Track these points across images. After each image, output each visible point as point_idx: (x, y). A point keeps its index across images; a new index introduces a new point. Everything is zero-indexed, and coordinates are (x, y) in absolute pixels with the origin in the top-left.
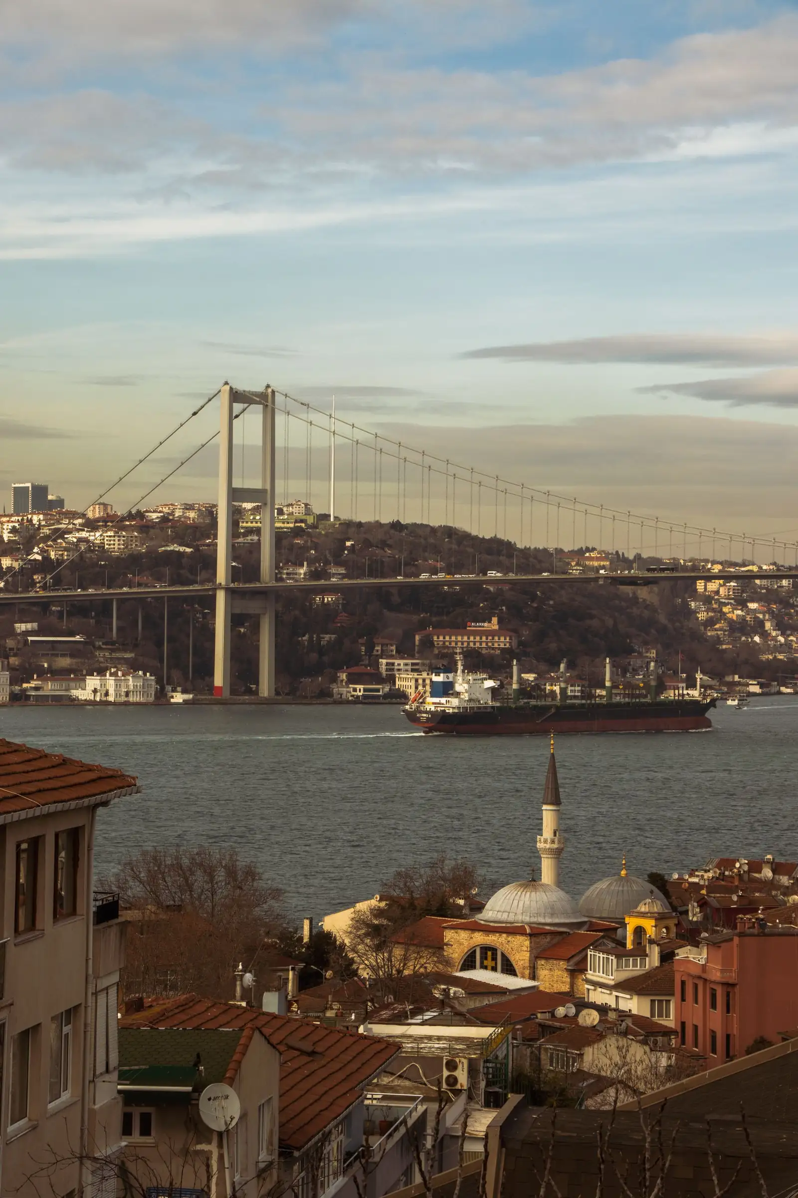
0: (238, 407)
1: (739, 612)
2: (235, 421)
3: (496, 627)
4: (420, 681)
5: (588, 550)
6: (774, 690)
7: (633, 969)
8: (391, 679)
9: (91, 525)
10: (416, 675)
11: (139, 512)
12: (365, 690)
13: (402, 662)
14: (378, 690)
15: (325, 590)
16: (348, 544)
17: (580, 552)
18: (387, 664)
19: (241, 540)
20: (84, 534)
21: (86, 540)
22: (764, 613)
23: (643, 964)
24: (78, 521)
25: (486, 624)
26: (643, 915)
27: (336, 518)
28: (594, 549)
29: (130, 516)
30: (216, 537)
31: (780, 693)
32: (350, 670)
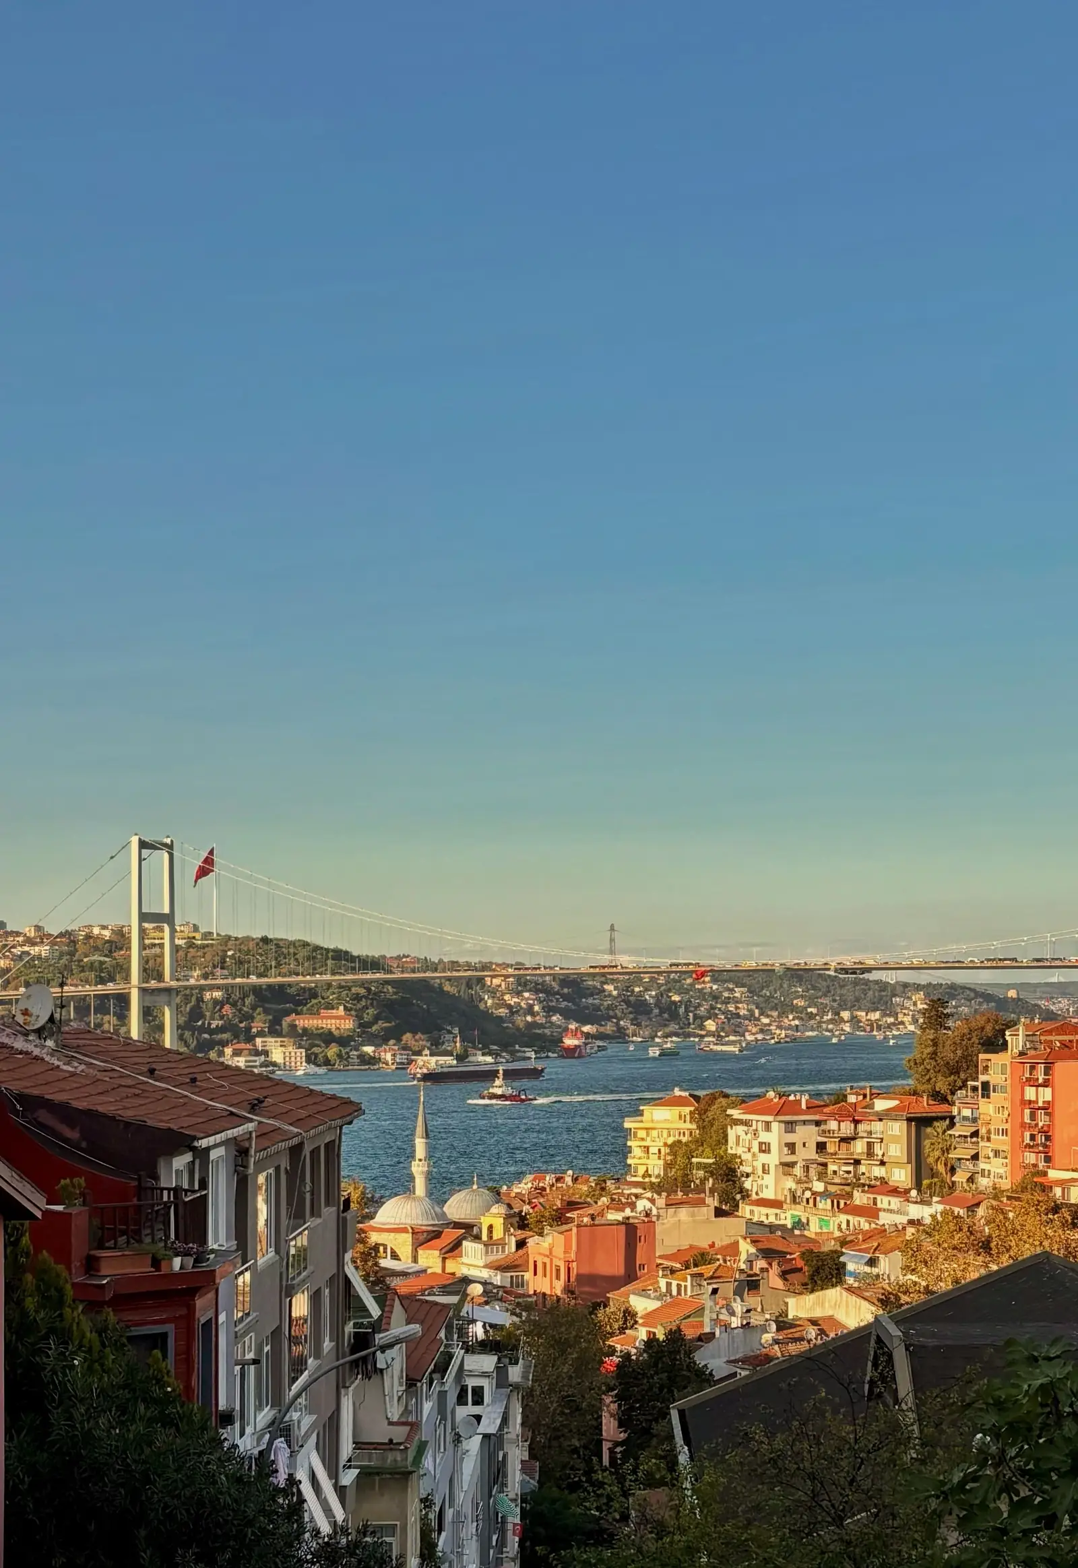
0: (145, 852)
1: (516, 1000)
2: (143, 862)
3: (343, 1014)
4: (287, 1054)
5: (404, 956)
6: (543, 1055)
7: (497, 1256)
8: (266, 1053)
9: (31, 942)
10: (283, 1049)
11: (67, 931)
12: (246, 1061)
13: (273, 1040)
14: (255, 1061)
15: (212, 988)
16: (230, 953)
17: (399, 958)
18: (262, 1042)
19: (148, 951)
20: (26, 949)
21: (28, 953)
22: (534, 1000)
23: (503, 1251)
24: (21, 939)
25: (334, 1011)
26: (495, 1216)
27: (218, 935)
28: (408, 956)
29: (61, 935)
30: (129, 948)
31: (547, 1057)
32: (234, 1047)
